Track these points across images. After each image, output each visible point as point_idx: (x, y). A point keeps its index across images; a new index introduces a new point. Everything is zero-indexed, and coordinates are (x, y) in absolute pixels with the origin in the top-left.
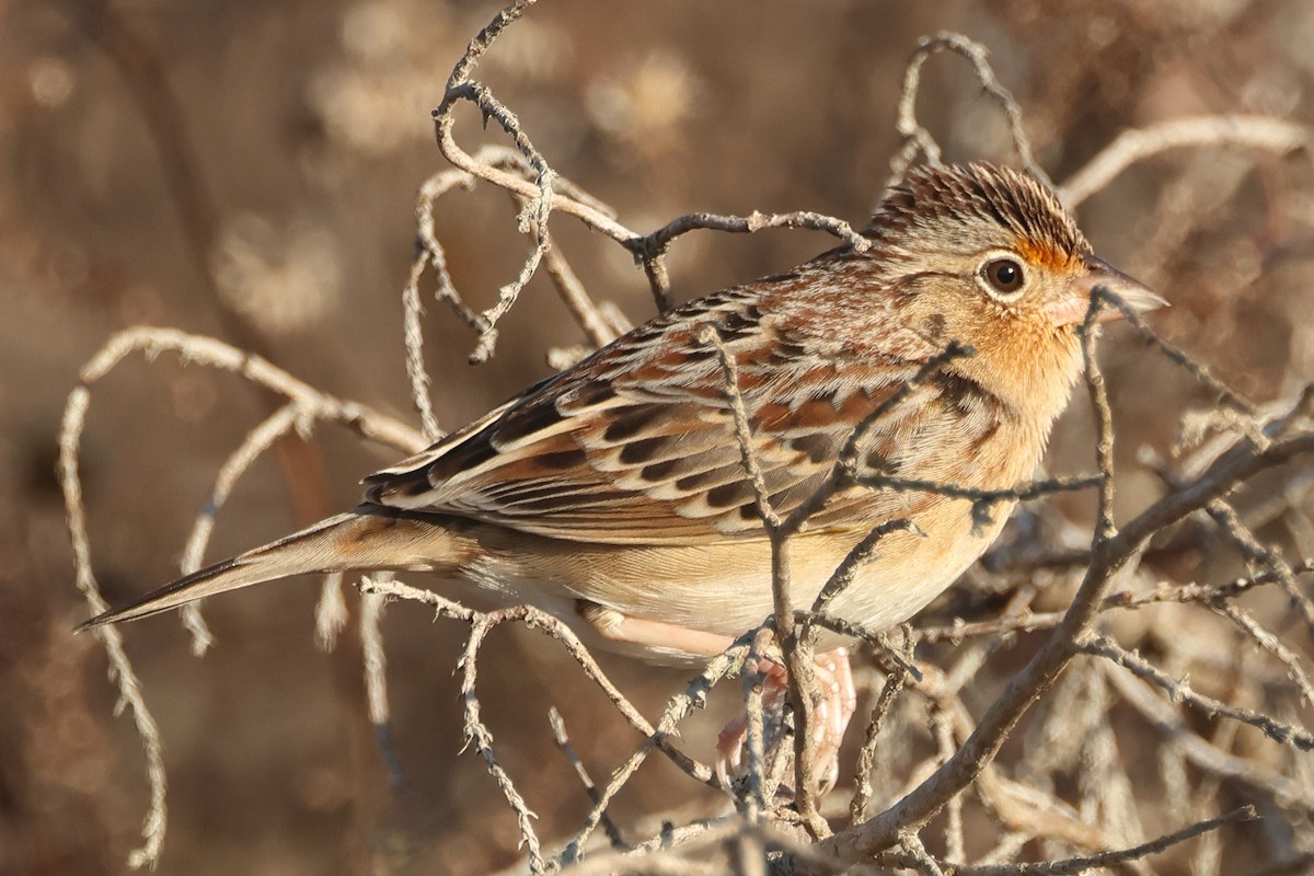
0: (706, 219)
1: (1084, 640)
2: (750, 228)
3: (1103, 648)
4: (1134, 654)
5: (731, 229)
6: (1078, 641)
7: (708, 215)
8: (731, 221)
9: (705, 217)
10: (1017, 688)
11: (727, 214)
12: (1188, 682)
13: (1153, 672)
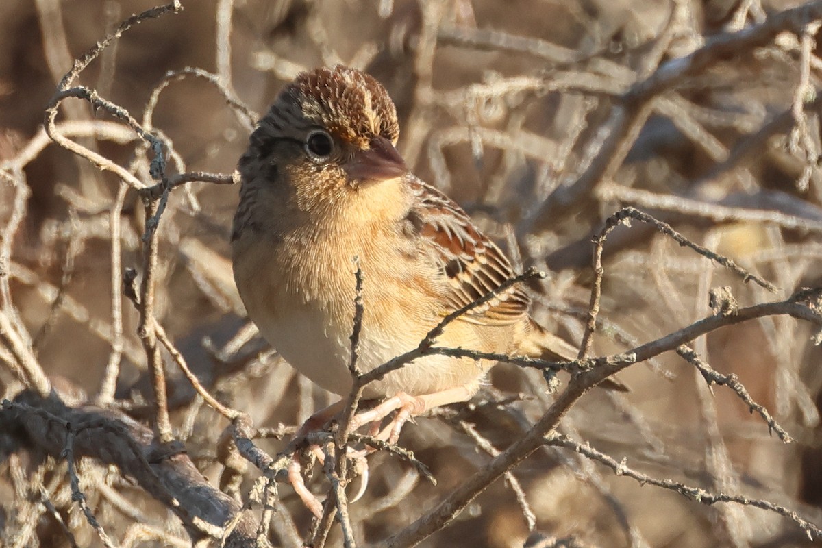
0: (202, 175)
1: (551, 436)
2: (234, 181)
3: (564, 441)
4: (586, 444)
5: (219, 181)
6: (547, 437)
7: (203, 173)
8: (220, 177)
9: (201, 174)
10: (494, 468)
11: (216, 172)
12: (625, 463)
13: (601, 456)
